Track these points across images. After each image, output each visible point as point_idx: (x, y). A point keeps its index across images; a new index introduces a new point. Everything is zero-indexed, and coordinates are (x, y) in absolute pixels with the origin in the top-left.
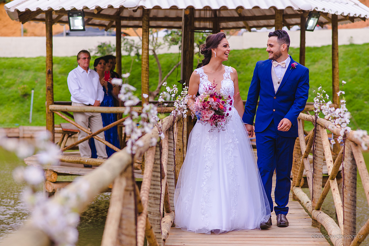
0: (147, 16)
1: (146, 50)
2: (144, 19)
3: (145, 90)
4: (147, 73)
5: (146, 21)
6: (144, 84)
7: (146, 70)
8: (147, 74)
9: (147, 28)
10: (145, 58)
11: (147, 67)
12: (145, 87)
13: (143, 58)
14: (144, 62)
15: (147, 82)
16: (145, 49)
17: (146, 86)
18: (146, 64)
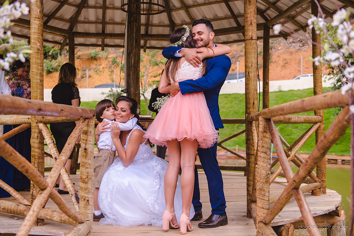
1: (36, 19)
3: (35, 85)
4: (39, 57)
6: (34, 75)
7: (38, 53)
8: (38, 58)
10: (34, 32)
11: (39, 47)
12: (36, 81)
13: (32, 33)
14: (33, 39)
15: (39, 72)
16: (36, 18)
17: (37, 79)
18: (37, 42)
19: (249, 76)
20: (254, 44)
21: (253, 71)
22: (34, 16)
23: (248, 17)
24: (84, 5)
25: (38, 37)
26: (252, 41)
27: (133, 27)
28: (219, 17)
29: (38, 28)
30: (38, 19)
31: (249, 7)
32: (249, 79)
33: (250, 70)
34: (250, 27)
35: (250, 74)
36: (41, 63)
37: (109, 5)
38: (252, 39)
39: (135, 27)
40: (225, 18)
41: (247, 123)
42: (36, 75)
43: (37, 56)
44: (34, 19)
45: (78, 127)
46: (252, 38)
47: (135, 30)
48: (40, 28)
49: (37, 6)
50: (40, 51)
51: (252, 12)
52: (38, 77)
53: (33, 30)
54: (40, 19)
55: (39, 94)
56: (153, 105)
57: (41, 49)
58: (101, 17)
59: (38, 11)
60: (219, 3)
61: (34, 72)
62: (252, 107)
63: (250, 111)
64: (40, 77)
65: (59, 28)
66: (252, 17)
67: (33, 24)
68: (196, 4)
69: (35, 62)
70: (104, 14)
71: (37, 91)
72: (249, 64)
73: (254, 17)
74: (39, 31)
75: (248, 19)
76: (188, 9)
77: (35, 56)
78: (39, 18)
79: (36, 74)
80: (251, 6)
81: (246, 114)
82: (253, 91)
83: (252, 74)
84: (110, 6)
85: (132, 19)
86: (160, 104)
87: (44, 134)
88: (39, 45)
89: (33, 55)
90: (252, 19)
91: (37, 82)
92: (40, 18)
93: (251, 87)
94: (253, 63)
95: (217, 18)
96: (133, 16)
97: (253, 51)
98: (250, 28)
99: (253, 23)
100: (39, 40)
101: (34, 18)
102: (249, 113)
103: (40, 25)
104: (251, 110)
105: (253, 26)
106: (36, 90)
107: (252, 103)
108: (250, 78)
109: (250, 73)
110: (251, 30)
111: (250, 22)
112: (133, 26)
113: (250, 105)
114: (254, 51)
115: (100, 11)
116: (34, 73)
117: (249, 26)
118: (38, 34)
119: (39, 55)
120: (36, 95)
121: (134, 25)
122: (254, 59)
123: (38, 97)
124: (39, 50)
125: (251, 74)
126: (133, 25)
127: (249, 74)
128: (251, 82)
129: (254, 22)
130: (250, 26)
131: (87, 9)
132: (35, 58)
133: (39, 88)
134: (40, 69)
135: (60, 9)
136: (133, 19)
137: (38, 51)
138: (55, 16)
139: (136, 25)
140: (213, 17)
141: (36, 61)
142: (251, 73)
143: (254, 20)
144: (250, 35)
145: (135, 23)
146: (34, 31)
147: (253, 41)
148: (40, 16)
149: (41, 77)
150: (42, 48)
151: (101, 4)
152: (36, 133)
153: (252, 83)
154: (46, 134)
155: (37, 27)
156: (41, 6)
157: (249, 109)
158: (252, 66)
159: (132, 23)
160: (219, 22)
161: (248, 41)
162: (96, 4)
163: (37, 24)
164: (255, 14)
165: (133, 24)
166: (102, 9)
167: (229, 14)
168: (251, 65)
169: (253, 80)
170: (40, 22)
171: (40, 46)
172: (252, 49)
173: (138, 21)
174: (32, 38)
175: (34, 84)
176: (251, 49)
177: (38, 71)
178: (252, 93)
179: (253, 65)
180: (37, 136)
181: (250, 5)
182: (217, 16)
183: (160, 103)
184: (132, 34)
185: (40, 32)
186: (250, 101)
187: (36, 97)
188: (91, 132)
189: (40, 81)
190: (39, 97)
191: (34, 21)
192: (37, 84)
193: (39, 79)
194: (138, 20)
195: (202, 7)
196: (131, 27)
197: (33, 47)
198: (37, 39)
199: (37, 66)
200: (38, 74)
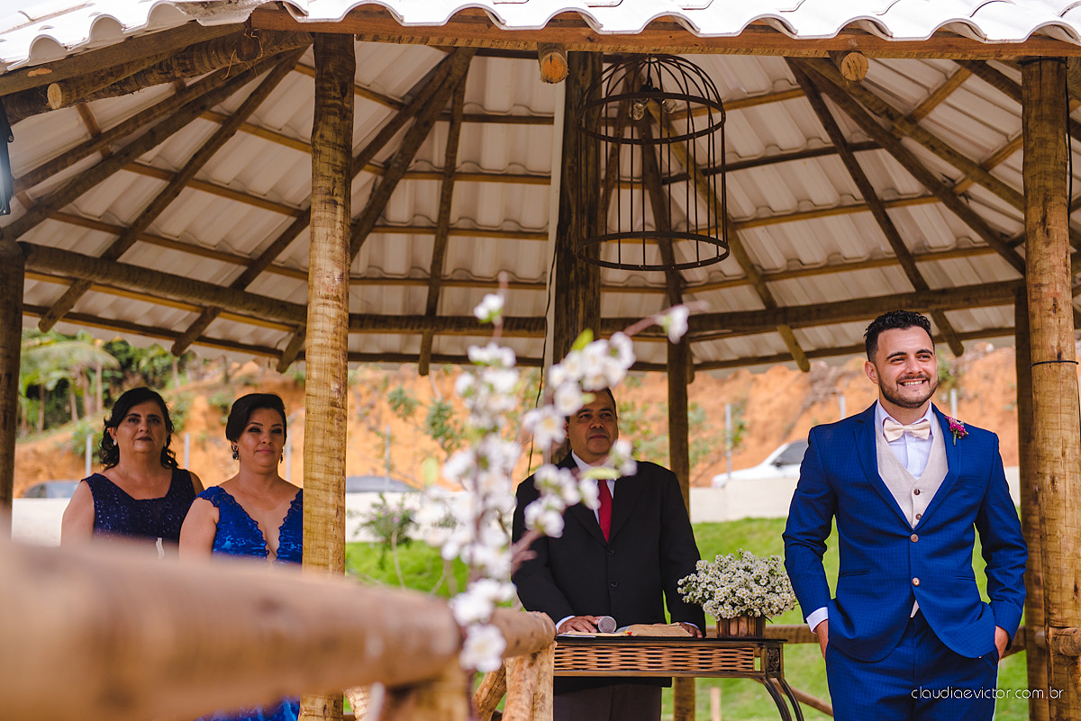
0: (337, 120)
1: (329, 302)
2: (322, 136)
3: (320, 527)
4: (335, 429)
5: (334, 146)
6: (316, 492)
7: (331, 414)
8: (331, 433)
9: (338, 185)
10: (321, 345)
11: (336, 395)
12: (322, 511)
13: (314, 349)
14: (319, 369)
15: (334, 479)
16: (327, 298)
17: (327, 505)
18: (329, 377)
19: (1055, 491)
20: (1070, 378)
21: (1068, 473)
22: (323, 292)
23: (1040, 285)
24: (376, 220)
25: (334, 360)
26: (1062, 368)
27: (577, 305)
28: (846, 259)
29: (335, 332)
30: (335, 303)
31: (1045, 250)
32: (1055, 502)
33: (1059, 470)
34: (1051, 320)
35: (1060, 485)
36: (340, 451)
37: (460, 219)
38: (1059, 360)
39: (581, 304)
40: (871, 262)
41: (1056, 663)
42: (323, 492)
43: (328, 426)
44: (322, 301)
45: (522, 684)
46: (1059, 355)
47: (581, 315)
48: (339, 329)
49: (333, 259)
50: (337, 410)
51: (1058, 268)
52: (331, 499)
53: (319, 337)
54: (339, 301)
55: (331, 558)
56: (682, 587)
57: (340, 403)
58: (426, 261)
59: (337, 273)
60: (850, 212)
61: (319, 480)
62: (1071, 603)
63: (1066, 617)
64: (337, 498)
65: (282, 302)
66: (1058, 286)
67: (319, 317)
68: (764, 213)
69: (322, 446)
70: (440, 251)
71: (326, 548)
72: (1055, 449)
73: (1064, 282)
74: (336, 340)
75: (1045, 290)
76: (738, 232)
77: (321, 426)
78: (336, 298)
79: (322, 487)
80: (1051, 246)
81: (1050, 629)
82: (1071, 546)
83: (1067, 486)
84: (462, 224)
85: (572, 275)
86: (710, 583)
87: (355, 700)
88: (337, 387)
89: (317, 424)
90: (1058, 290)
91: (325, 516)
92: (340, 297)
93: (1063, 529)
94: (1069, 446)
95: (839, 262)
96: (576, 265)
97: (1066, 400)
98: (1052, 322)
99: (1061, 305)
100: (336, 370)
101: (322, 298)
102: (1060, 624)
103: (340, 320)
104: (1068, 613)
105: (1061, 314)
106: (322, 543)
107: (1072, 587)
108: (1061, 496)
109: (1060, 478)
110: (1056, 329)
111: (1051, 300)
112: (577, 301)
113: (1064, 594)
114: (1069, 403)
115: (427, 242)
116: (317, 483)
117: (1049, 316)
118: (333, 352)
119: (336, 421)
120: (322, 560)
121: (580, 295)
122: (1072, 431)
123: (328, 568)
124: (334, 404)
125: (1063, 485)
126: (577, 296)
127: (1053, 482)
128: (1062, 512)
129: (1066, 303)
130: (1051, 313)
131: (379, 235)
132: (321, 432)
133: (332, 536)
134: (336, 470)
135: (293, 238)
136: (576, 272)
137: (331, 408)
138: (274, 263)
139: (584, 298)
140: (826, 257)
141: (326, 444)
142: (1063, 481)
143: (1066, 294)
144: (1052, 347)
145: (581, 291)
146: (319, 341)
147: (1065, 368)
148: (341, 290)
149: (340, 497)
150: (343, 399)
151: (429, 218)
153: (1069, 514)
154: (362, 699)
155: (330, 327)
156: (346, 259)
157: (1061, 611)
158: (1063, 454)
159: (573, 292)
160: (845, 275)
161: (1045, 367)
162: (415, 216)
163: (330, 318)
164: (1067, 274)
165: (577, 293)
166: (433, 233)
167: (886, 247)
168: (1060, 449)
169: (1071, 506)
170: (342, 312)
171: (339, 391)
172: (1062, 397)
173: (591, 283)
174: (314, 366)
175: (318, 523)
176: (1058, 396)
177: (330, 476)
178: (1067, 554)
179: (1068, 451)
180: (325, 708)
181: (1047, 244)
182: (839, 254)
183: (709, 579)
184: (571, 330)
185: (338, 343)
186: (1064, 580)
188: (543, 697)
189: (335, 512)
190: (331, 567)
191: (320, 309)
192: (326, 523)
193: (331, 505)
194: (591, 278)
195: (789, 227)
196: (567, 303)
197: (316, 396)
198: (329, 367)
199: (327, 459)
200: (331, 488)
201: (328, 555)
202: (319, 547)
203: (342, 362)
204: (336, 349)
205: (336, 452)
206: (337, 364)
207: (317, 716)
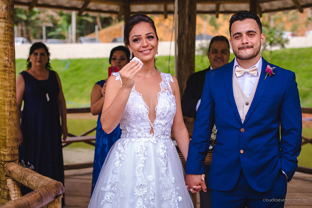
4: (7, 77)
7: (5, 71)
8: (5, 79)
11: (7, 62)
12: (3, 113)
15: (8, 99)
17: (4, 111)
18: (3, 54)
25: (5, 47)
29: (5, 34)
30: (4, 20)
42: (3, 105)
43: (4, 77)
48: (7, 32)
50: (7, 69)
54: (6, 19)
55: (8, 133)
57: (9, 66)
59: (4, 7)
64: (9, 108)
71: (5, 129)
74: (5, 37)
78: (4, 18)
88: (7, 58)
91: (5, 115)
92: (6, 17)
103: (7, 28)
106: (3, 127)
118: (4, 43)
119: (7, 74)
120: (4, 135)
123: (6, 138)
124: (6, 66)
133: (7, 124)
134: (9, 95)
137: (4, 68)
141: (3, 84)
148: (6, 14)
149: (11, 107)
150: (11, 64)
152: (6, 190)
155: (2, 31)
163: (2, 28)
170: (8, 24)
171: (8, 60)
177: (6, 99)
185: (7, 39)
187: (4, 138)
189: (9, 114)
190: (8, 137)
193: (8, 111)
198: (3, 50)
199: (4, 91)
200: (6, 104)
201: (6, 132)
202: (2, 129)
203: (9, 47)
204: (6, 41)
205: (8, 88)
206: (6, 48)
207: (5, 199)
